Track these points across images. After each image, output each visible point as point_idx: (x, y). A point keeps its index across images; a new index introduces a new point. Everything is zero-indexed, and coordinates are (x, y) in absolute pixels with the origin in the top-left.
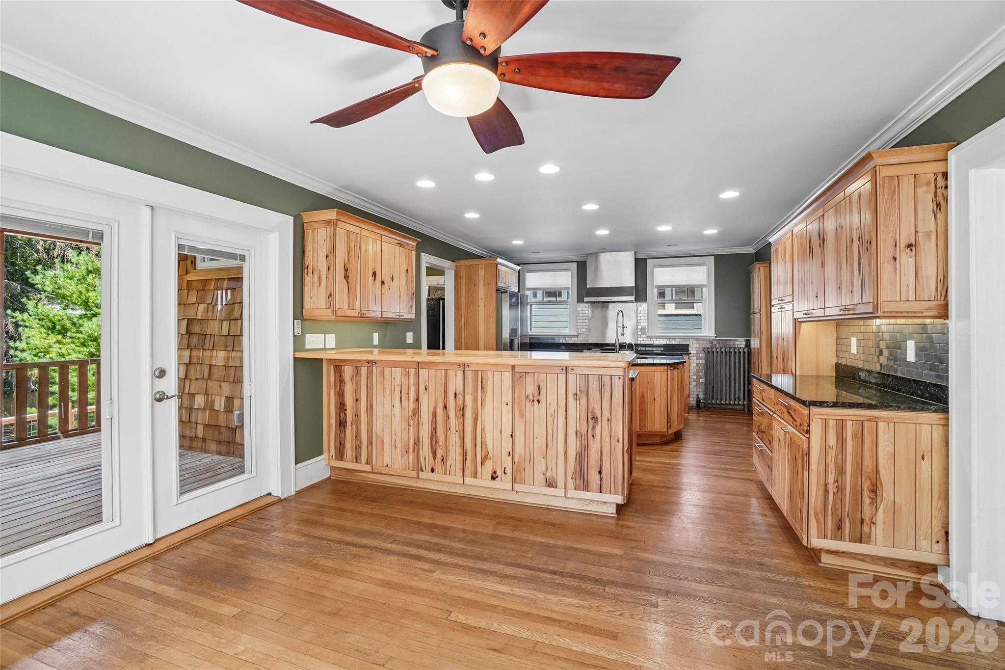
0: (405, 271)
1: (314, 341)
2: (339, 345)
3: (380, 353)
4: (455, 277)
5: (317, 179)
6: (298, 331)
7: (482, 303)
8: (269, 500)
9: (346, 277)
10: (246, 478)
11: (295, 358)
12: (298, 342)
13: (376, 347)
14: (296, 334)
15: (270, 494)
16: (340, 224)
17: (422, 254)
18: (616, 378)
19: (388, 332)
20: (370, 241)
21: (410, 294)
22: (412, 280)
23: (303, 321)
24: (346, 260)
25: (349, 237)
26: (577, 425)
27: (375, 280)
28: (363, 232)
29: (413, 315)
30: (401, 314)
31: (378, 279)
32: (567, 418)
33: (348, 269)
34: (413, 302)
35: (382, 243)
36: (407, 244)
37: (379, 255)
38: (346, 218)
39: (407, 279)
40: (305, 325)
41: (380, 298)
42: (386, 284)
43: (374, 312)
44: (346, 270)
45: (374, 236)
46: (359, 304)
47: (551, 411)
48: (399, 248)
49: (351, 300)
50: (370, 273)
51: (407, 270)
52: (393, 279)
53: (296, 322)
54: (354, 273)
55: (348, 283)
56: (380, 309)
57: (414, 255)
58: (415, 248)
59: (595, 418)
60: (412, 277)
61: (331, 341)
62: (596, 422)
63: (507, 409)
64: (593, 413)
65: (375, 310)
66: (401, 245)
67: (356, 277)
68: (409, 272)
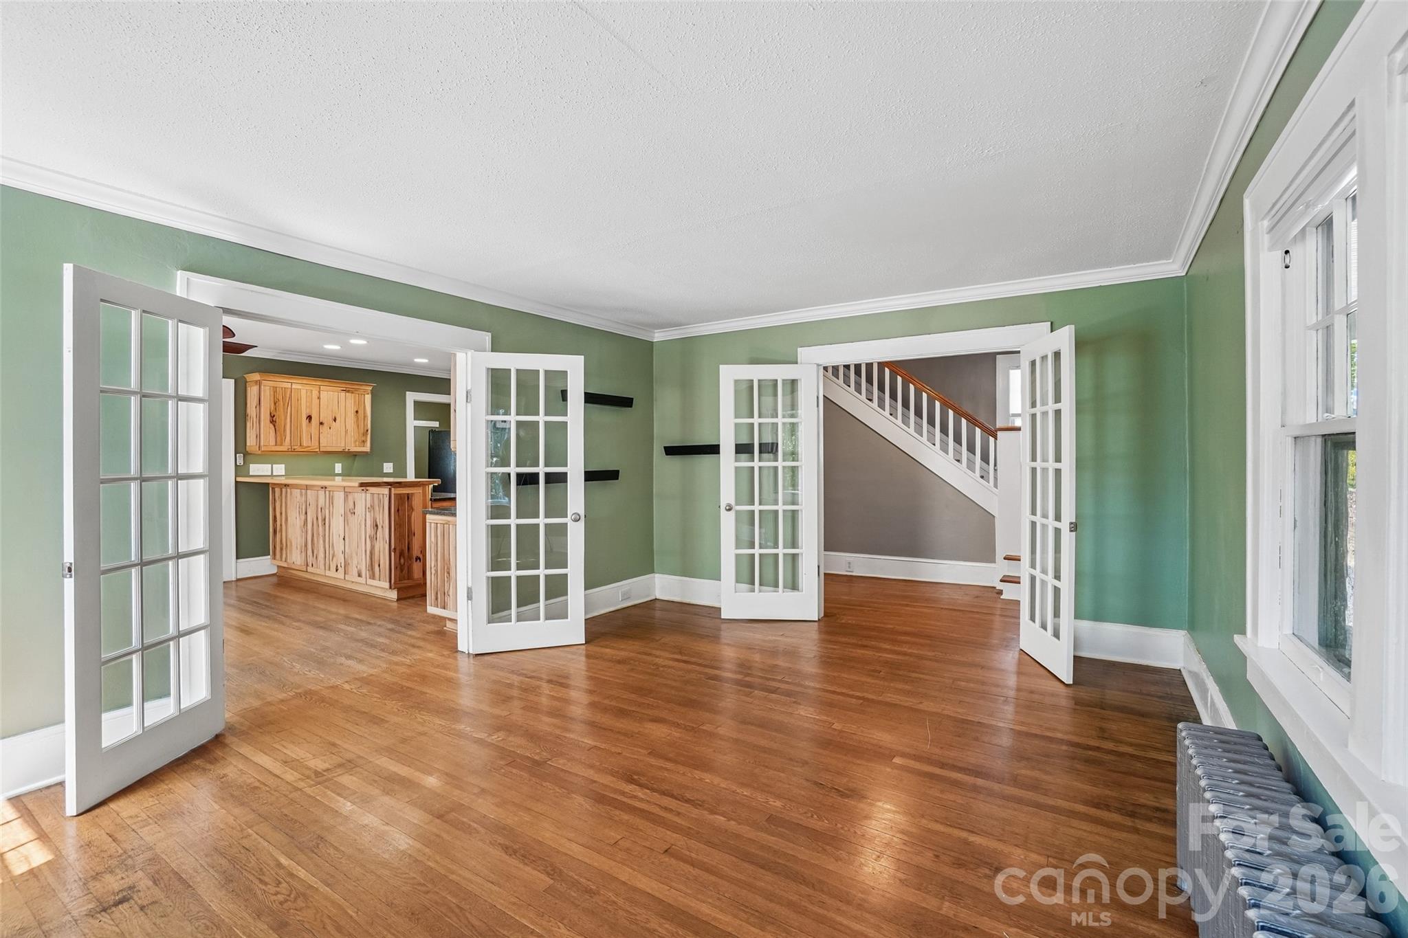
0: (353, 411)
1: (259, 471)
2: (288, 474)
3: (343, 480)
6: (240, 461)
9: (273, 422)
11: (236, 482)
12: (240, 469)
13: (338, 475)
14: (238, 464)
16: (264, 382)
17: (407, 393)
18: (385, 496)
19: (356, 462)
20: (303, 392)
21: (362, 431)
22: (364, 420)
23: (246, 454)
24: (272, 408)
25: (275, 392)
26: (370, 531)
27: (310, 422)
28: (294, 386)
29: (367, 448)
30: (347, 448)
31: (315, 421)
32: (366, 526)
33: (274, 416)
34: (366, 437)
35: (319, 392)
36: (357, 389)
37: (315, 401)
38: (272, 378)
39: (358, 419)
40: (249, 457)
41: (317, 436)
42: (325, 424)
43: (309, 447)
44: (272, 416)
45: (308, 387)
46: (289, 442)
47: (359, 520)
48: (343, 394)
49: (279, 438)
50: (304, 417)
51: (357, 412)
52: (335, 420)
53: (238, 455)
54: (283, 418)
55: (274, 426)
56: (318, 444)
57: (368, 398)
58: (369, 392)
59: (377, 526)
60: (365, 417)
61: (280, 469)
62: (377, 528)
63: (342, 519)
64: (376, 522)
65: (310, 445)
66: (348, 391)
67: (285, 421)
68: (359, 412)
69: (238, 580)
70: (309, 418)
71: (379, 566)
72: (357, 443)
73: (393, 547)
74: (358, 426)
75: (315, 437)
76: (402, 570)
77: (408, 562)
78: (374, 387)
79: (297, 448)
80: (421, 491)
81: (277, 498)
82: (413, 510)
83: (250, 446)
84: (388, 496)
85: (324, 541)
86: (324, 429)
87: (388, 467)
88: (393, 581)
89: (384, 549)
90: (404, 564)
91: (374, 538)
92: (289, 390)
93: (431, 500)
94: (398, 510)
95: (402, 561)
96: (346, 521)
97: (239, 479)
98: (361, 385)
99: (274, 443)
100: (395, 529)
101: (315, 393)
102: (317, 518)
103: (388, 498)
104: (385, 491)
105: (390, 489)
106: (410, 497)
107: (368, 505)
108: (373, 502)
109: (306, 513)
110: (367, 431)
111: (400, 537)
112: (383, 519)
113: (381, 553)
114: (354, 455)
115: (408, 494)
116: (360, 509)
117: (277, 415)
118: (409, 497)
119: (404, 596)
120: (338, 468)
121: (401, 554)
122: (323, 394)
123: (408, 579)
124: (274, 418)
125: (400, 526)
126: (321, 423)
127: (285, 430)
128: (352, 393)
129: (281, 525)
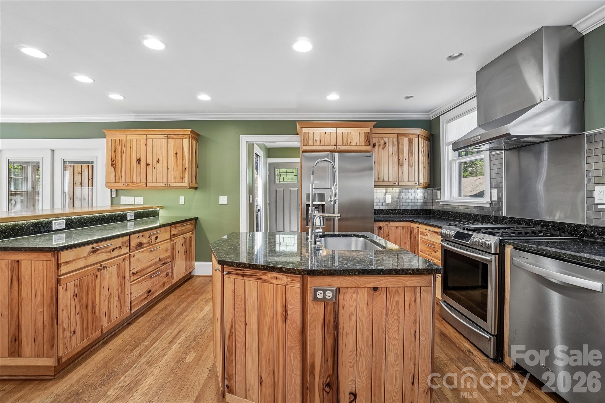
0: (173, 154)
6: (114, 195)
9: (114, 165)
12: (114, 201)
16: (108, 137)
17: (241, 136)
20: (134, 142)
21: (180, 169)
22: (183, 160)
24: (113, 155)
25: (115, 143)
27: (139, 164)
28: (128, 137)
29: (185, 183)
30: (169, 184)
31: (143, 163)
33: (114, 161)
34: (185, 174)
35: (147, 140)
36: (176, 135)
37: (144, 147)
38: (113, 132)
39: (177, 159)
41: (145, 174)
42: (151, 165)
43: (138, 184)
45: (138, 138)
46: (124, 180)
48: (166, 140)
49: (117, 177)
50: (135, 160)
51: (176, 153)
52: (158, 161)
54: (120, 162)
55: (114, 168)
56: (145, 181)
57: (186, 141)
58: (187, 136)
60: (183, 157)
65: (139, 182)
66: (170, 137)
67: (121, 164)
68: (179, 154)
70: (139, 161)
72: (177, 180)
74: (177, 165)
75: (143, 175)
78: (192, 132)
79: (132, 184)
86: (150, 168)
87: (223, 200)
92: (125, 140)
98: (180, 131)
99: (113, 181)
101: (144, 141)
110: (185, 169)
117: (116, 160)
120: (182, 200)
122: (150, 141)
126: (148, 165)
127: (121, 171)
128: (173, 138)
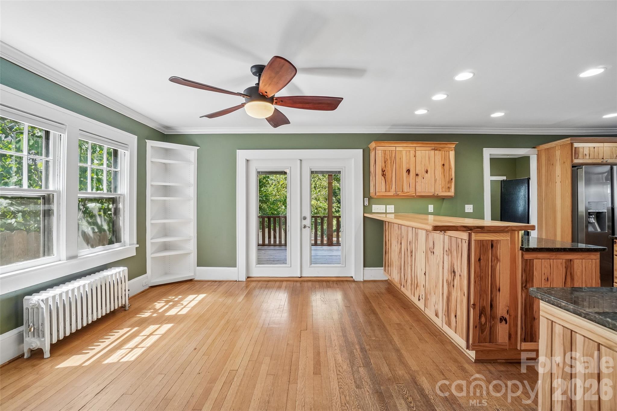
0: (441, 165)
1: (378, 210)
4: (537, 160)
5: (375, 127)
6: (366, 203)
7: (558, 180)
8: (351, 279)
9: (384, 175)
10: (339, 266)
11: (364, 217)
12: (366, 209)
13: (431, 214)
14: (365, 205)
15: (352, 277)
16: (378, 148)
17: (484, 149)
18: (464, 241)
19: (444, 204)
20: (404, 153)
21: (447, 179)
22: (449, 170)
23: (370, 198)
24: (383, 166)
25: (385, 154)
26: (447, 275)
27: (409, 174)
28: (398, 149)
29: (452, 193)
30: (436, 193)
31: (412, 173)
32: (443, 268)
33: (384, 171)
34: (451, 184)
35: (415, 152)
36: (443, 148)
37: (413, 159)
38: (383, 144)
39: (444, 170)
40: (372, 200)
41: (414, 184)
42: (420, 175)
43: (408, 192)
44: (383, 171)
45: (408, 149)
46: (394, 189)
47: (438, 261)
48: (433, 152)
49: (387, 187)
50: (405, 171)
51: (443, 165)
52: (427, 172)
53: (365, 199)
54: (390, 172)
55: (385, 178)
56: (414, 190)
57: (452, 154)
58: (453, 149)
59: (454, 272)
60: (450, 168)
61: (391, 208)
62: (455, 275)
63: (423, 255)
64: (453, 268)
65: (409, 191)
66: (437, 150)
67: (392, 174)
68: (446, 165)
69: (365, 281)
70: (408, 171)
71: (456, 316)
72: (444, 190)
73: (472, 302)
74: (444, 176)
75: (413, 185)
76: (482, 331)
77: (490, 322)
78: (457, 145)
79: (400, 193)
80: (509, 238)
81: (387, 229)
82: (498, 260)
83: (372, 193)
84: (467, 241)
85: (411, 270)
86: (419, 179)
87: (469, 208)
88: (471, 341)
89: (462, 301)
90: (486, 323)
91: (451, 285)
92: (394, 152)
93: (522, 249)
94: (480, 260)
95: (483, 319)
96: (427, 258)
97: (366, 215)
98: (446, 144)
99: (385, 190)
100: (475, 282)
101: (412, 153)
102: (407, 250)
103: (466, 244)
104: (464, 235)
105: (470, 235)
106: (494, 245)
107: (446, 248)
108: (451, 245)
109: (401, 243)
110: (452, 179)
111: (481, 292)
112: (462, 268)
113: (458, 306)
114: (443, 199)
115: (492, 241)
116: (438, 250)
117: (386, 170)
118: (492, 245)
119: (484, 357)
120: (431, 208)
121: (482, 312)
122: (418, 153)
123: (490, 342)
124: (385, 172)
125: (481, 278)
126: (417, 175)
127: (391, 181)
128: (440, 150)
129: (388, 249)
